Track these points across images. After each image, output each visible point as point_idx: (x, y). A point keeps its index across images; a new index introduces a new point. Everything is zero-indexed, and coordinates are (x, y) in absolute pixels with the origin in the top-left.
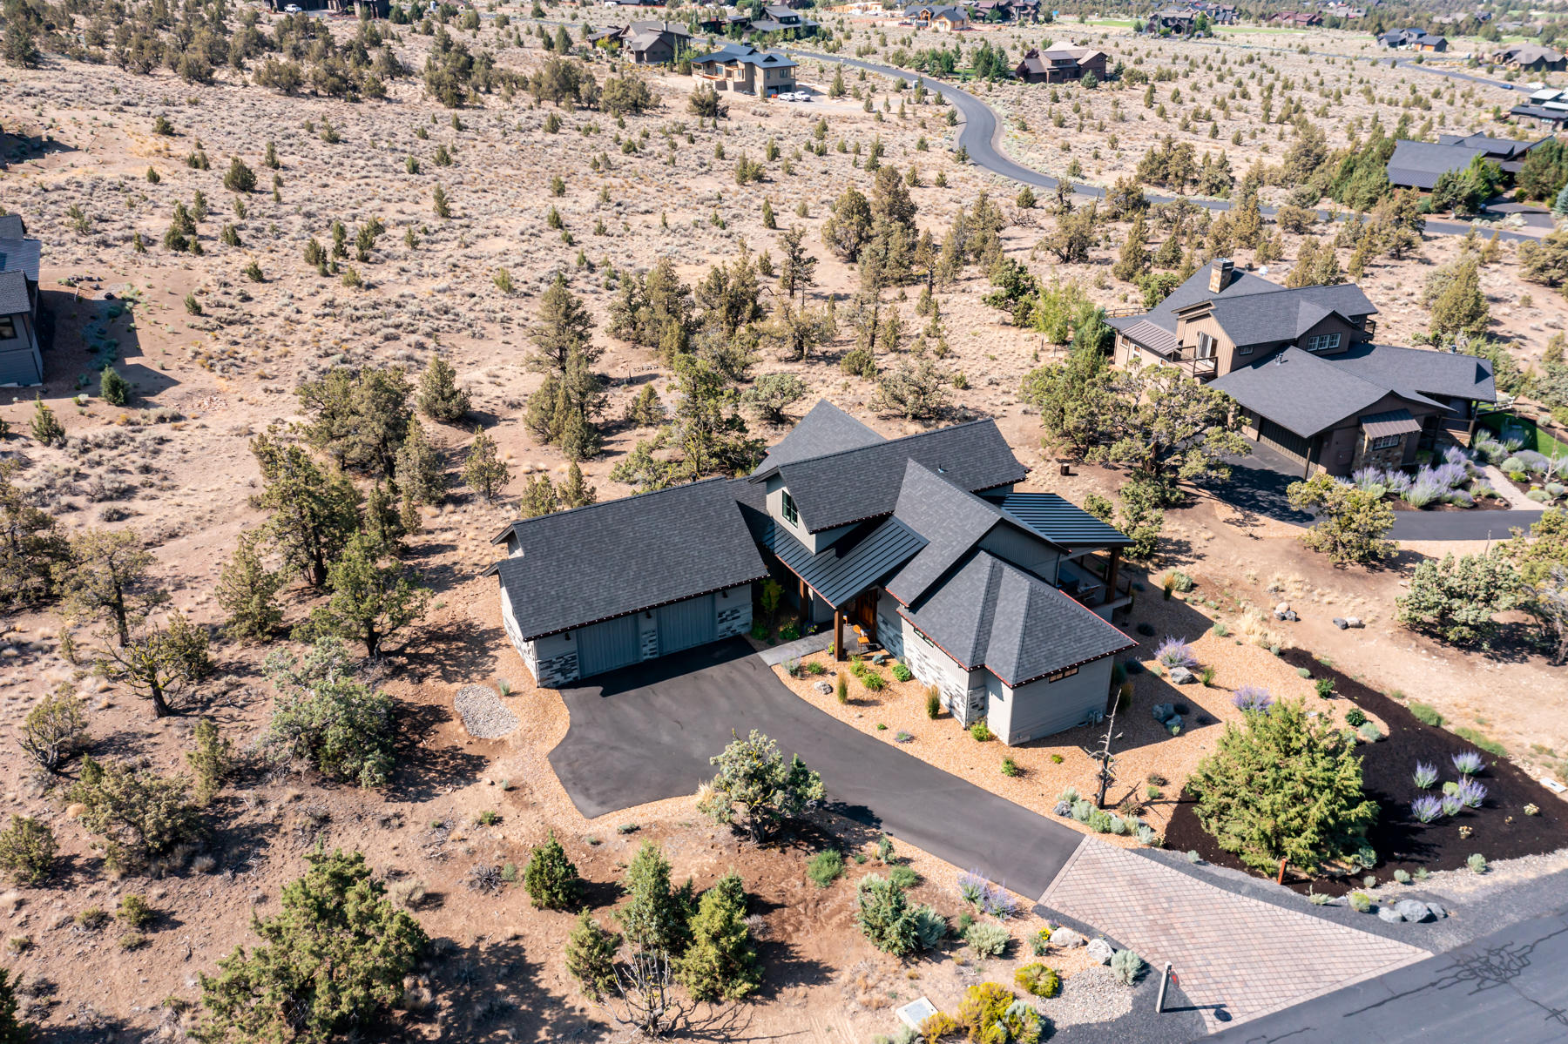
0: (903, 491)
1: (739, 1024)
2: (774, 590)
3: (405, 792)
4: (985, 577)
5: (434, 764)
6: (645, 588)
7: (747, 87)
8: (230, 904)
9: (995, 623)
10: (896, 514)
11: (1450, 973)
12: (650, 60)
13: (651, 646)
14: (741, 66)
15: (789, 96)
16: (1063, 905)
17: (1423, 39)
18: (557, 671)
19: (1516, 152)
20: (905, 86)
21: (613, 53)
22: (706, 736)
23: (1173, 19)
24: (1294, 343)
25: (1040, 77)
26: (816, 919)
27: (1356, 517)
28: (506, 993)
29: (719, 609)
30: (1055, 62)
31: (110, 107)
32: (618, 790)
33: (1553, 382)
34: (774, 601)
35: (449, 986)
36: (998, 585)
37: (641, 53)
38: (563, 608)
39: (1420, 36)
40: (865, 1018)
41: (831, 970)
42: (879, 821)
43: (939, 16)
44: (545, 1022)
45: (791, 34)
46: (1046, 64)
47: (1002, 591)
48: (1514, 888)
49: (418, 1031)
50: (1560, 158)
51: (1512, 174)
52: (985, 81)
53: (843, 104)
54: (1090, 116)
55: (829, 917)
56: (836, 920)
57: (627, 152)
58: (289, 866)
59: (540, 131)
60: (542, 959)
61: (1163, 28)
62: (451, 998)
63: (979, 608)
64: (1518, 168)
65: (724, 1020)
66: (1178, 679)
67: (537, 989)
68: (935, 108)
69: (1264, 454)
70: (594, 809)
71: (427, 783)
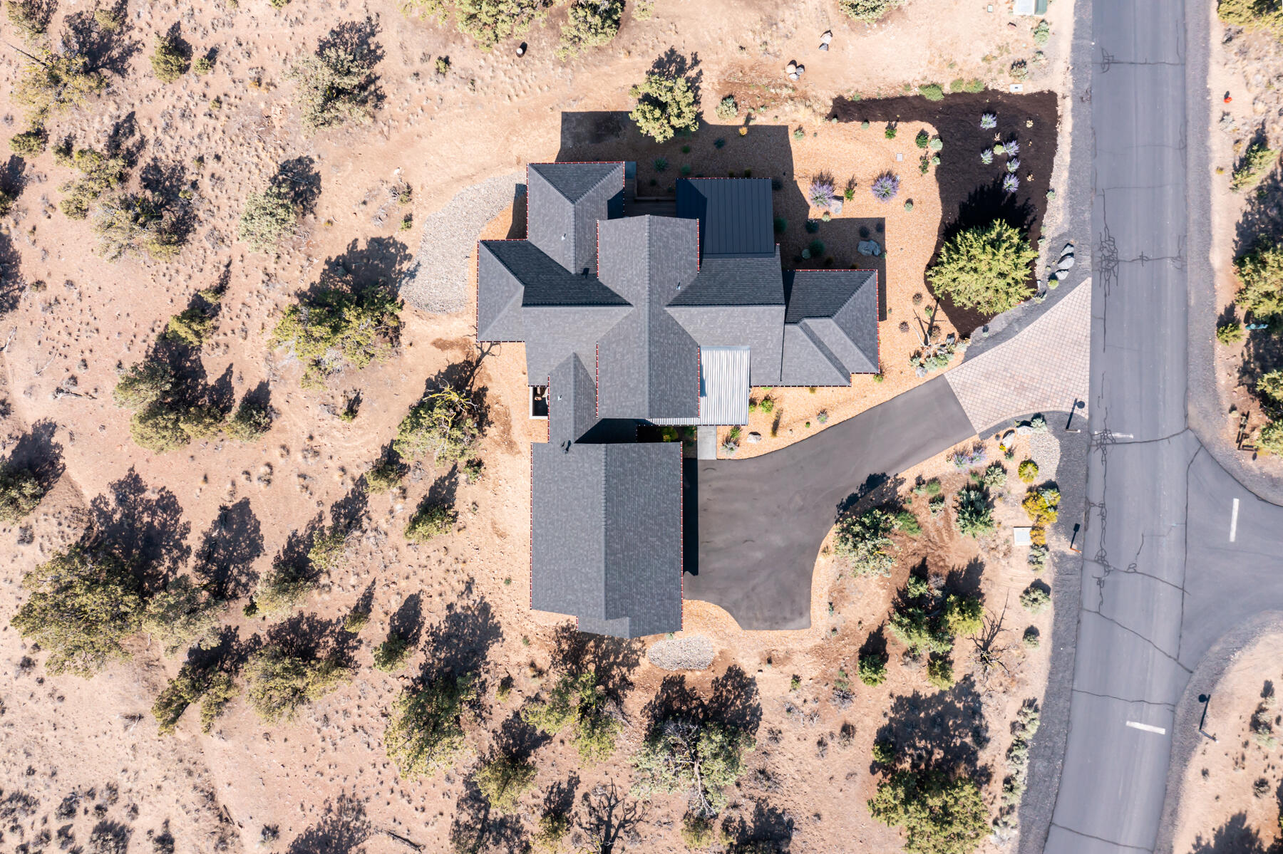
1: (992, 618)
3: (749, 723)
4: (805, 337)
5: (727, 699)
6: (669, 537)
8: (815, 833)
11: (1103, 281)
16: (985, 423)
22: (767, 531)
26: (941, 547)
28: (927, 714)
32: (793, 602)
35: (913, 738)
36: (813, 332)
38: (669, 598)
40: (1013, 560)
41: (976, 559)
42: (884, 475)
44: (952, 702)
47: (818, 334)
49: (936, 760)
55: (943, 541)
56: (946, 539)
58: (796, 799)
60: (911, 690)
62: (920, 740)
65: (986, 623)
67: (931, 698)
70: (804, 621)
71: (745, 708)
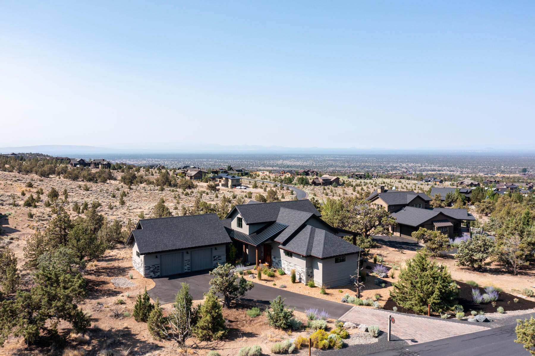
0: (279, 215)
1: (219, 346)
2: (234, 249)
4: (309, 231)
5: (101, 292)
7: (226, 185)
9: (314, 243)
10: (277, 221)
11: (499, 332)
12: (194, 179)
13: (188, 266)
14: (224, 179)
15: (239, 187)
16: (347, 320)
17: (435, 180)
18: (152, 271)
19: (468, 191)
20: (277, 186)
21: (183, 177)
23: (359, 175)
24: (408, 205)
25: (319, 184)
26: (250, 324)
27: (436, 239)
29: (214, 255)
30: (323, 180)
31: (12, 181)
33: (493, 223)
34: (234, 254)
35: (98, 338)
36: (314, 233)
37: (192, 176)
39: (434, 179)
40: (271, 344)
41: (257, 334)
43: (286, 173)
44: (137, 346)
45: (240, 174)
46: (321, 180)
47: (315, 235)
48: (516, 316)
50: (482, 191)
51: (469, 198)
52: (302, 186)
53: (257, 190)
54: (336, 193)
55: (256, 324)
56: (258, 324)
57: (186, 195)
59: (157, 191)
60: (138, 333)
61: (356, 177)
62: (98, 341)
63: (308, 240)
64: (470, 196)
65: (213, 345)
66: (382, 276)
67: (135, 339)
68: (286, 191)
69: (403, 238)
71: (97, 296)
